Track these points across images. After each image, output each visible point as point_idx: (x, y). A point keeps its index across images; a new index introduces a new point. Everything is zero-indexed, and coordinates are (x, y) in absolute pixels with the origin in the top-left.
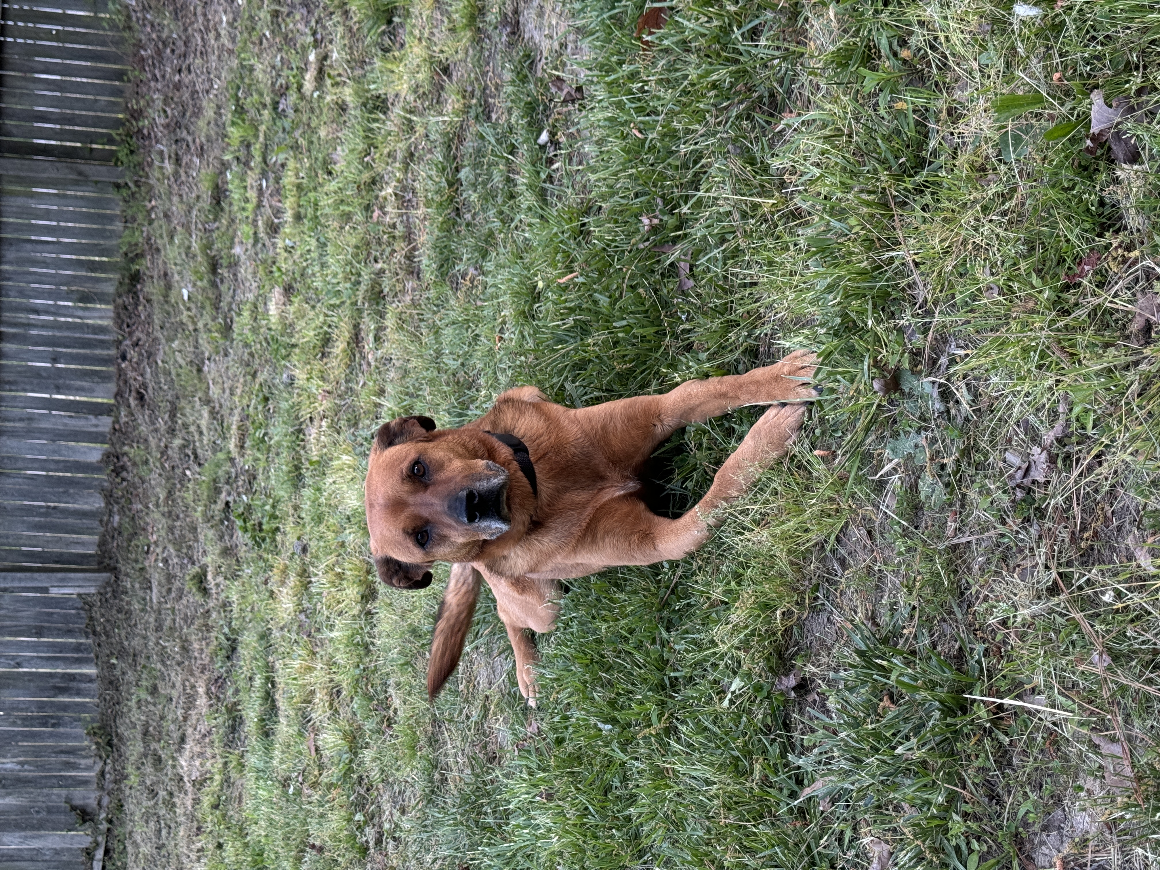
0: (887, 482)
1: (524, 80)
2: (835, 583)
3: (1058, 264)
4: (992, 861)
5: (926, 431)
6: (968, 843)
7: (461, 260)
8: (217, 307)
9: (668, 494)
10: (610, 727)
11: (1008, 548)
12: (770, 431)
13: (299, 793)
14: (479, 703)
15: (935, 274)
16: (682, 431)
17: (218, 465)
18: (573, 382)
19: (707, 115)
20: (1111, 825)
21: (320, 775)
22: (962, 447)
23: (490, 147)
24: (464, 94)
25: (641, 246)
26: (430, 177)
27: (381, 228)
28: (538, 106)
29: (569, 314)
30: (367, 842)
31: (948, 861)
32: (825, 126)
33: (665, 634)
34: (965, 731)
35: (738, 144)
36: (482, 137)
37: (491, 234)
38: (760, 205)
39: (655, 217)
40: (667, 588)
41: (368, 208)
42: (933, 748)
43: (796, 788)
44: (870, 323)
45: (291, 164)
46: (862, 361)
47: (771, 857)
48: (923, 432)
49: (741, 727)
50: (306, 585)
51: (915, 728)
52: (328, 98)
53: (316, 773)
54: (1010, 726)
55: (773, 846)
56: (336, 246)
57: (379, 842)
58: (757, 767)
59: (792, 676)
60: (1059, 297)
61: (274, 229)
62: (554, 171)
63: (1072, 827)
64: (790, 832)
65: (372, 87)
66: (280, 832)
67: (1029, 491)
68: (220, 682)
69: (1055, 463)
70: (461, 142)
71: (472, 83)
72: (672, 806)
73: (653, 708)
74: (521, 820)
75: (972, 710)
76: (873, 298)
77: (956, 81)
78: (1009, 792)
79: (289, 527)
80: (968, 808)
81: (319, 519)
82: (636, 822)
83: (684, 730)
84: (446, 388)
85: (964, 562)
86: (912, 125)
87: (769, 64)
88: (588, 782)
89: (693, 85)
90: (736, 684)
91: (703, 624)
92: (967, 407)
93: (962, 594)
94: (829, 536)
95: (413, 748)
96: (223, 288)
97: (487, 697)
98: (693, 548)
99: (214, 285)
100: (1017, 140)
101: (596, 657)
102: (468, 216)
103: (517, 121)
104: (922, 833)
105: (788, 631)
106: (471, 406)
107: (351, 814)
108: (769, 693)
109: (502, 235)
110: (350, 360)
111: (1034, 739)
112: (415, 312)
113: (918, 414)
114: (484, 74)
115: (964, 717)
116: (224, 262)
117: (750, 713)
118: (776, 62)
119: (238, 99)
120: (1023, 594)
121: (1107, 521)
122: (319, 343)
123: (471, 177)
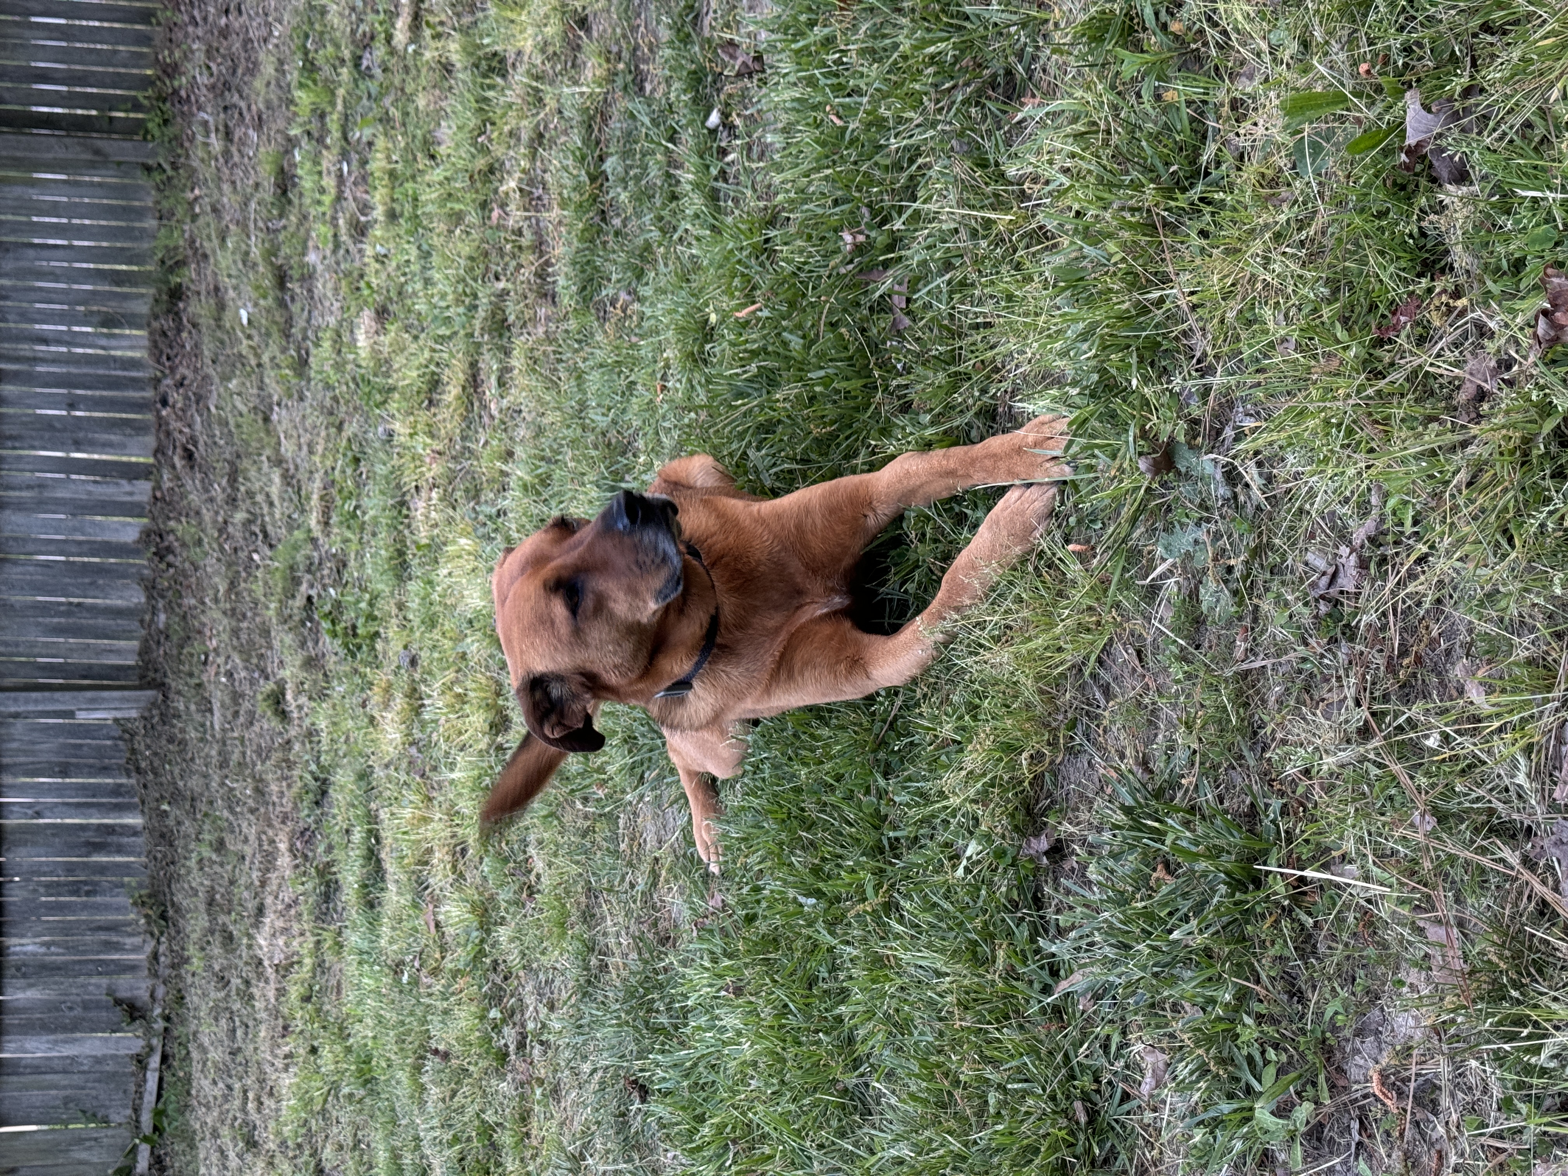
0: (1160, 588)
1: (686, 40)
2: (1097, 717)
3: (1370, 311)
4: (1293, 1075)
5: (1208, 522)
6: (1263, 1053)
7: (609, 280)
8: (288, 336)
9: (883, 600)
10: (814, 901)
11: (1312, 675)
12: (1011, 520)
13: (415, 982)
14: (646, 867)
15: (1215, 321)
16: (899, 519)
17: (296, 548)
18: (759, 449)
19: (925, 98)
20: (1438, 1030)
21: (443, 958)
22: (1253, 545)
23: (644, 130)
24: (608, 56)
25: (843, 271)
26: (566, 169)
27: (502, 235)
28: (706, 76)
29: (751, 359)
30: (506, 1045)
31: (1238, 1074)
32: (1075, 120)
33: (882, 782)
34: (1258, 909)
35: (966, 140)
36: (632, 116)
37: (648, 247)
38: (995, 222)
39: (861, 233)
40: (884, 721)
41: (484, 205)
42: (1218, 932)
43: (1049, 981)
44: (1134, 382)
45: (381, 143)
46: (1127, 431)
47: (1019, 1070)
48: (1204, 524)
49: (980, 903)
50: (418, 710)
51: (1197, 905)
52: (428, 55)
53: (437, 955)
54: (1315, 904)
55: (1022, 1055)
56: (444, 255)
57: (521, 1046)
58: (1001, 954)
59: (1043, 837)
60: (1371, 355)
61: (360, 231)
62: (728, 164)
63: (1393, 1031)
64: (1043, 1037)
65: (486, 41)
66: (392, 1033)
67: (1337, 603)
68: (307, 836)
69: (1367, 568)
70: (605, 122)
71: (617, 42)
72: (894, 1005)
73: (868, 879)
74: (703, 1020)
75: (1267, 882)
76: (1138, 349)
77: (1242, 64)
78: (1314, 987)
79: (392, 631)
80: (1261, 1008)
81: (431, 622)
82: (848, 1023)
83: (908, 906)
84: (594, 453)
85: (1258, 692)
86: (1186, 122)
87: (1005, 31)
88: (788, 972)
89: (905, 58)
90: (973, 848)
91: (931, 771)
92: (1259, 493)
93: (1255, 733)
94: (1087, 658)
95: (562, 925)
96: (295, 308)
97: (656, 860)
98: (915, 671)
99: (282, 304)
100: (1316, 149)
101: (795, 811)
102: (617, 222)
103: (678, 96)
104: (1205, 1039)
105: (1038, 779)
106: (627, 477)
107: (484, 1009)
108: (1014, 859)
109: (662, 249)
110: (466, 410)
111: (1344, 920)
112: (550, 349)
113: (1198, 501)
114: (634, 29)
115: (1256, 893)
116: (295, 273)
117: (991, 883)
118: (1013, 29)
119: (306, 52)
120: (1327, 736)
121: (1433, 643)
122: (424, 386)
123: (620, 169)
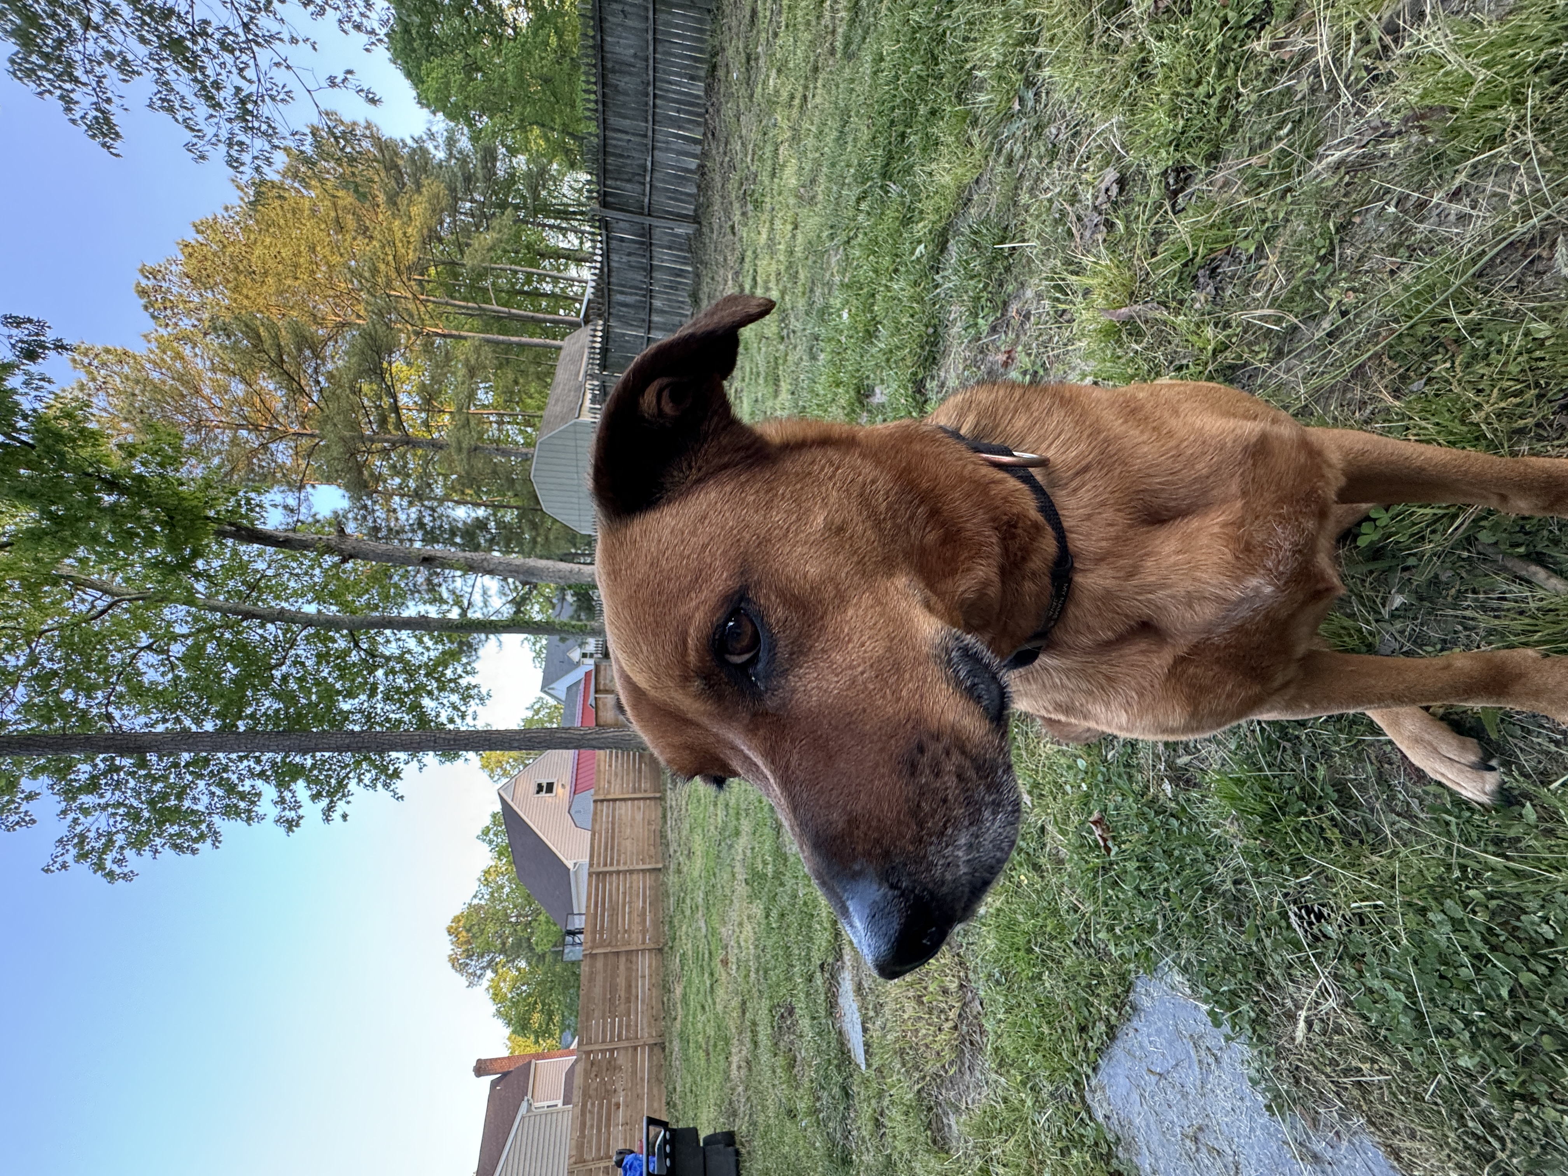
7: (854, 43)
27: (822, 28)
29: (893, 68)
31: (978, 310)
34: (999, 258)
50: (772, 226)
56: (802, 41)
61: (776, 35)
63: (1024, 296)
96: (752, 72)
99: (748, 70)
110: (801, 107)
111: (1022, 260)
112: (830, 76)
116: (753, 57)
122: (789, 100)
